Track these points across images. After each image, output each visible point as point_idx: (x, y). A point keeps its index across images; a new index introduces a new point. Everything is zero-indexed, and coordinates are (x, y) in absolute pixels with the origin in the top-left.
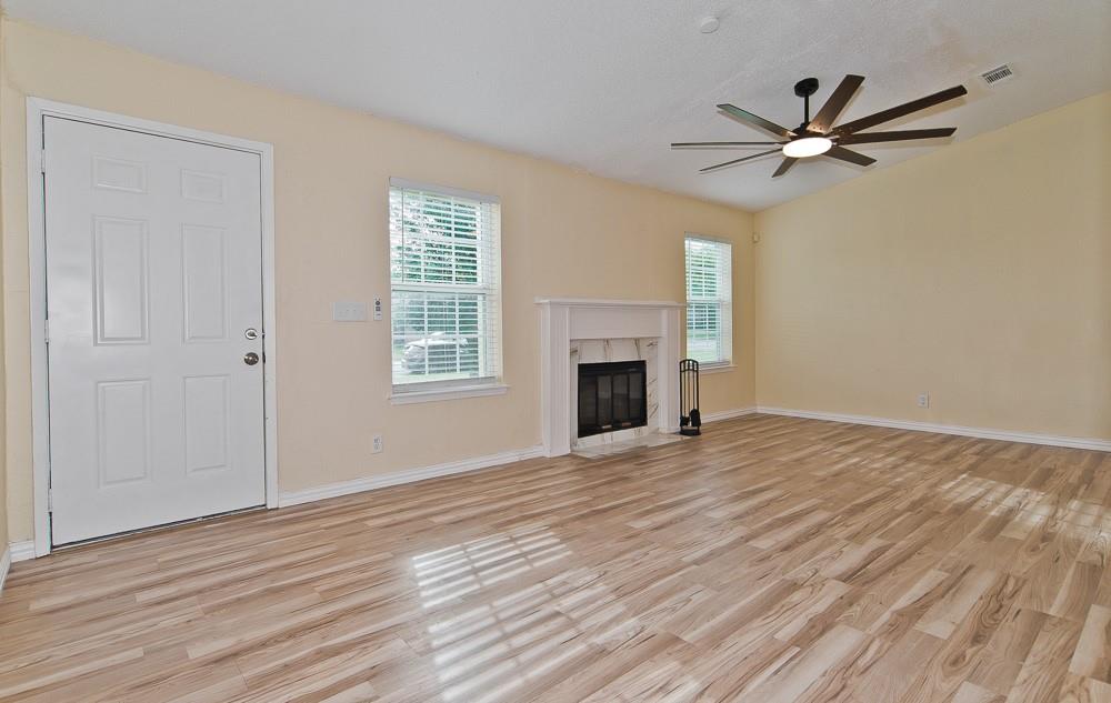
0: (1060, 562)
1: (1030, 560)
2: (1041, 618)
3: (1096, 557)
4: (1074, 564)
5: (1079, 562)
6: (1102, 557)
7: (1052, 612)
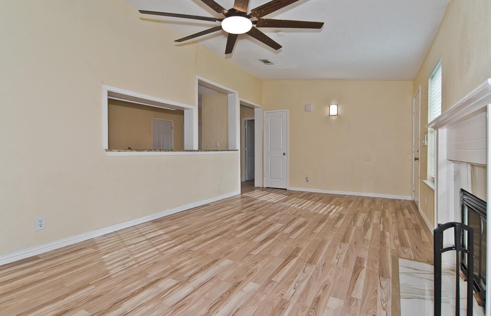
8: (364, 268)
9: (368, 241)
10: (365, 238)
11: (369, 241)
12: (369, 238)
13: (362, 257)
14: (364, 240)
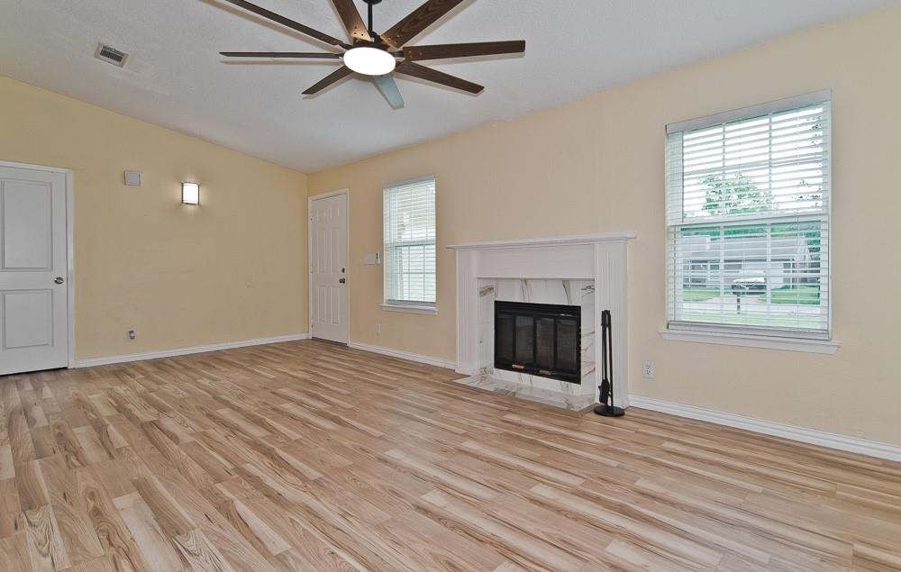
0: (61, 495)
1: (84, 483)
2: (40, 455)
3: (35, 518)
4: (48, 499)
5: (47, 504)
6: (30, 523)
7: (37, 461)
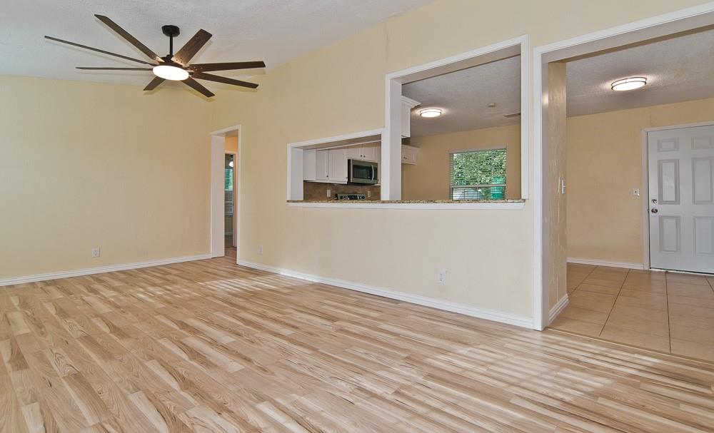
8: (9, 362)
9: (25, 400)
10: (36, 406)
11: (21, 402)
12: (25, 410)
13: (20, 371)
14: (35, 399)
